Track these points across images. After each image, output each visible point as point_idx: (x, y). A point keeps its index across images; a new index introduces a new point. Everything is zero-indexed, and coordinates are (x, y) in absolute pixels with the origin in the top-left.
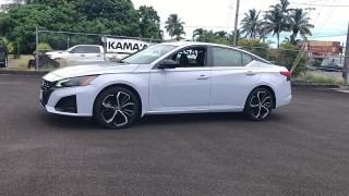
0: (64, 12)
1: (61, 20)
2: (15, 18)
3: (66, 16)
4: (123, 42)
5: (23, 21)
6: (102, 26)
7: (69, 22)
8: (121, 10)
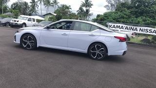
0: (125, 14)
1: (123, 18)
2: (106, 17)
3: (125, 16)
4: (116, 25)
5: (108, 18)
6: (141, 20)
7: (126, 18)
8: (153, 13)
